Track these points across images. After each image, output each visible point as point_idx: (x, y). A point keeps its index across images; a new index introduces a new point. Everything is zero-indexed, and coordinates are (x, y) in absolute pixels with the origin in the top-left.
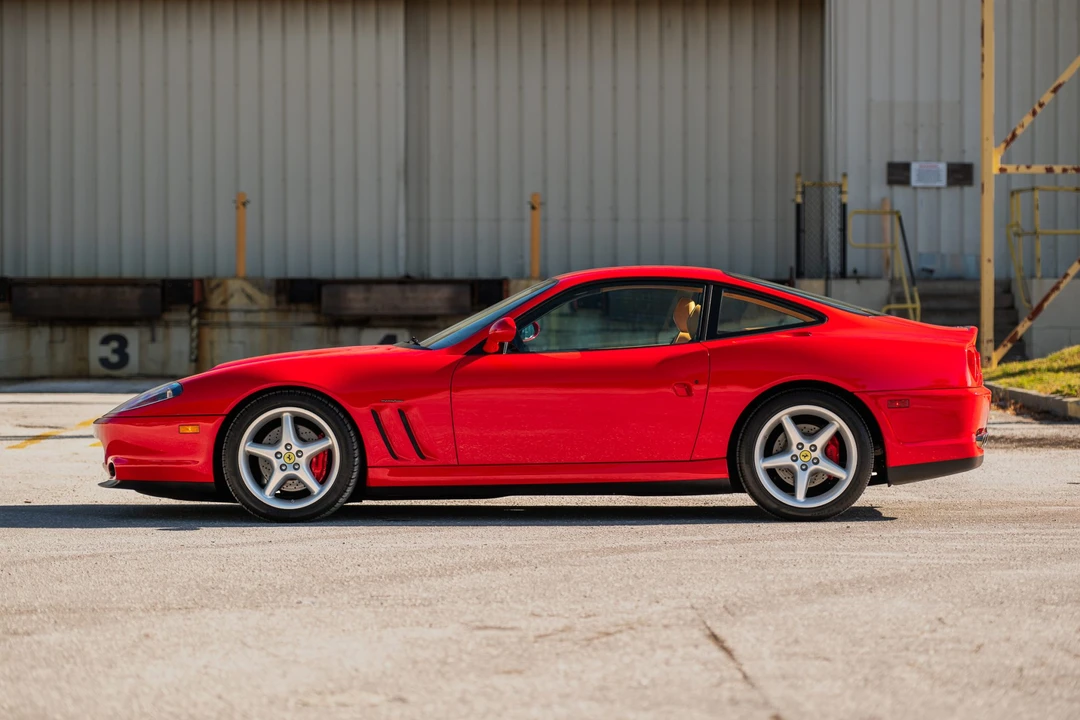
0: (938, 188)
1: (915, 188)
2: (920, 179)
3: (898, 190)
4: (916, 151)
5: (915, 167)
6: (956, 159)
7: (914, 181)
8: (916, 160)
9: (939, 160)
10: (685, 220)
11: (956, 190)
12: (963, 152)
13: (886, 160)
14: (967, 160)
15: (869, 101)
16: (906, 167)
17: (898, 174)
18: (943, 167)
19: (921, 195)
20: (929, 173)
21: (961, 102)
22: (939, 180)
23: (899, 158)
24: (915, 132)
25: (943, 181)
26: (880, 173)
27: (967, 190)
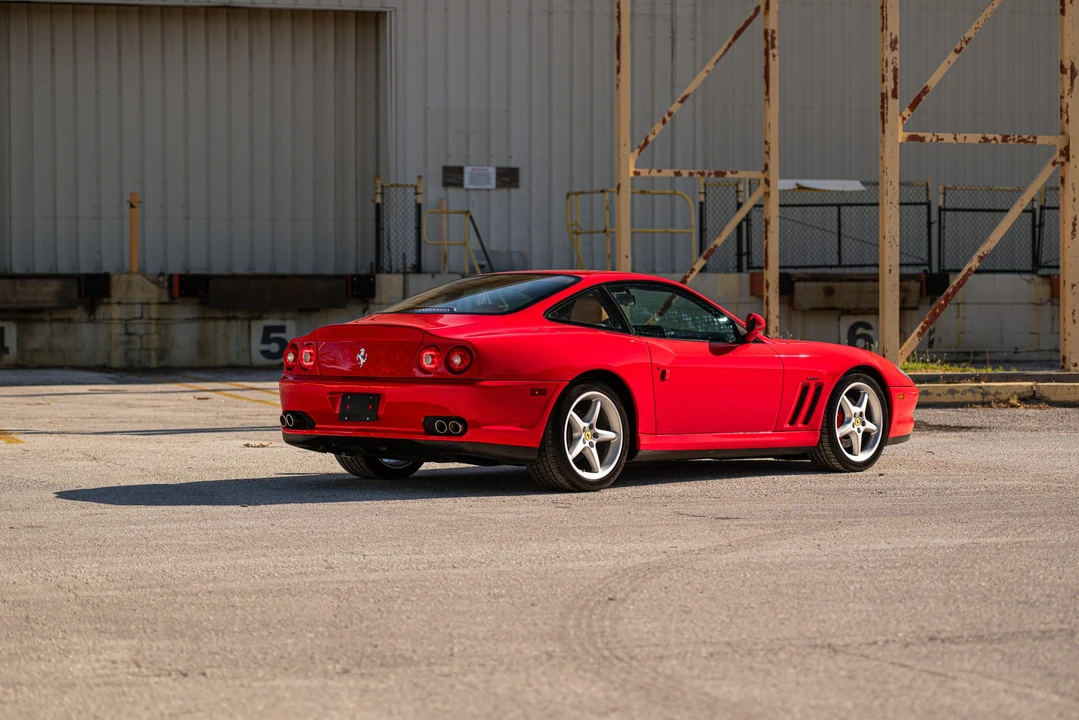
0: (488, 190)
1: (467, 190)
2: (471, 182)
3: (452, 191)
4: (468, 156)
5: (467, 170)
6: (504, 164)
7: (467, 183)
8: (468, 165)
9: (489, 165)
11: (504, 191)
12: (510, 157)
13: (443, 164)
14: (513, 165)
15: (426, 108)
16: (460, 170)
17: (453, 177)
18: (492, 171)
19: (473, 195)
20: (480, 176)
21: (508, 113)
22: (490, 183)
23: (453, 162)
24: (468, 138)
25: (493, 184)
26: (436, 176)
27: (513, 191)
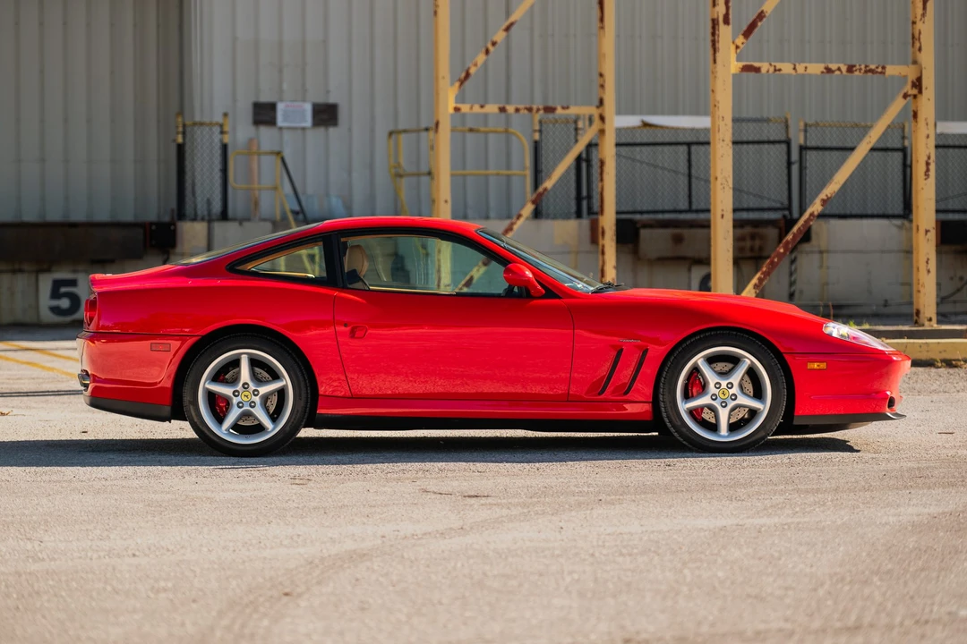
0: (304, 129)
1: (281, 128)
2: (285, 119)
3: (265, 131)
4: (281, 91)
5: (280, 107)
6: (321, 100)
7: (280, 121)
8: (281, 100)
9: (304, 100)
10: (43, 160)
11: (321, 130)
12: (328, 92)
13: (253, 99)
14: (332, 100)
15: (235, 39)
16: (272, 107)
17: (264, 114)
18: (308, 108)
19: (287, 136)
20: (295, 113)
21: (325, 42)
22: (304, 121)
23: (264, 98)
24: (281, 71)
25: (308, 122)
26: (245, 114)
27: (332, 130)
